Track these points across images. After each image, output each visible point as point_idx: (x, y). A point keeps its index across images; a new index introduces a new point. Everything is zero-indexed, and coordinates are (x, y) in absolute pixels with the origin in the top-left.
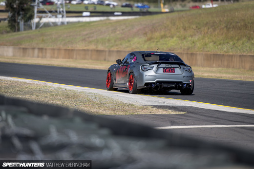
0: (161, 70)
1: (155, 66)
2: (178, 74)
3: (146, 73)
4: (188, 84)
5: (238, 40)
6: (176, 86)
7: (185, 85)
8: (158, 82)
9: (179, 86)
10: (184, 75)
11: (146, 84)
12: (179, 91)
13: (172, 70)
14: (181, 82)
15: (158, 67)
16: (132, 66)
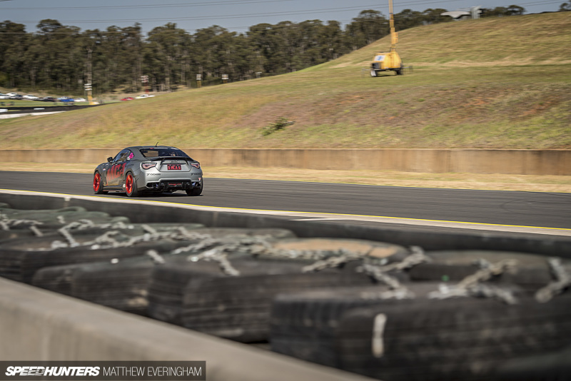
0: (165, 168)
1: (159, 162)
2: (185, 171)
3: (147, 172)
4: (197, 183)
5: (186, 132)
6: (183, 185)
7: (194, 184)
8: (162, 181)
9: (187, 186)
10: (192, 172)
11: (149, 185)
12: (184, 192)
13: (178, 167)
14: (189, 181)
15: (161, 164)
16: (129, 164)
